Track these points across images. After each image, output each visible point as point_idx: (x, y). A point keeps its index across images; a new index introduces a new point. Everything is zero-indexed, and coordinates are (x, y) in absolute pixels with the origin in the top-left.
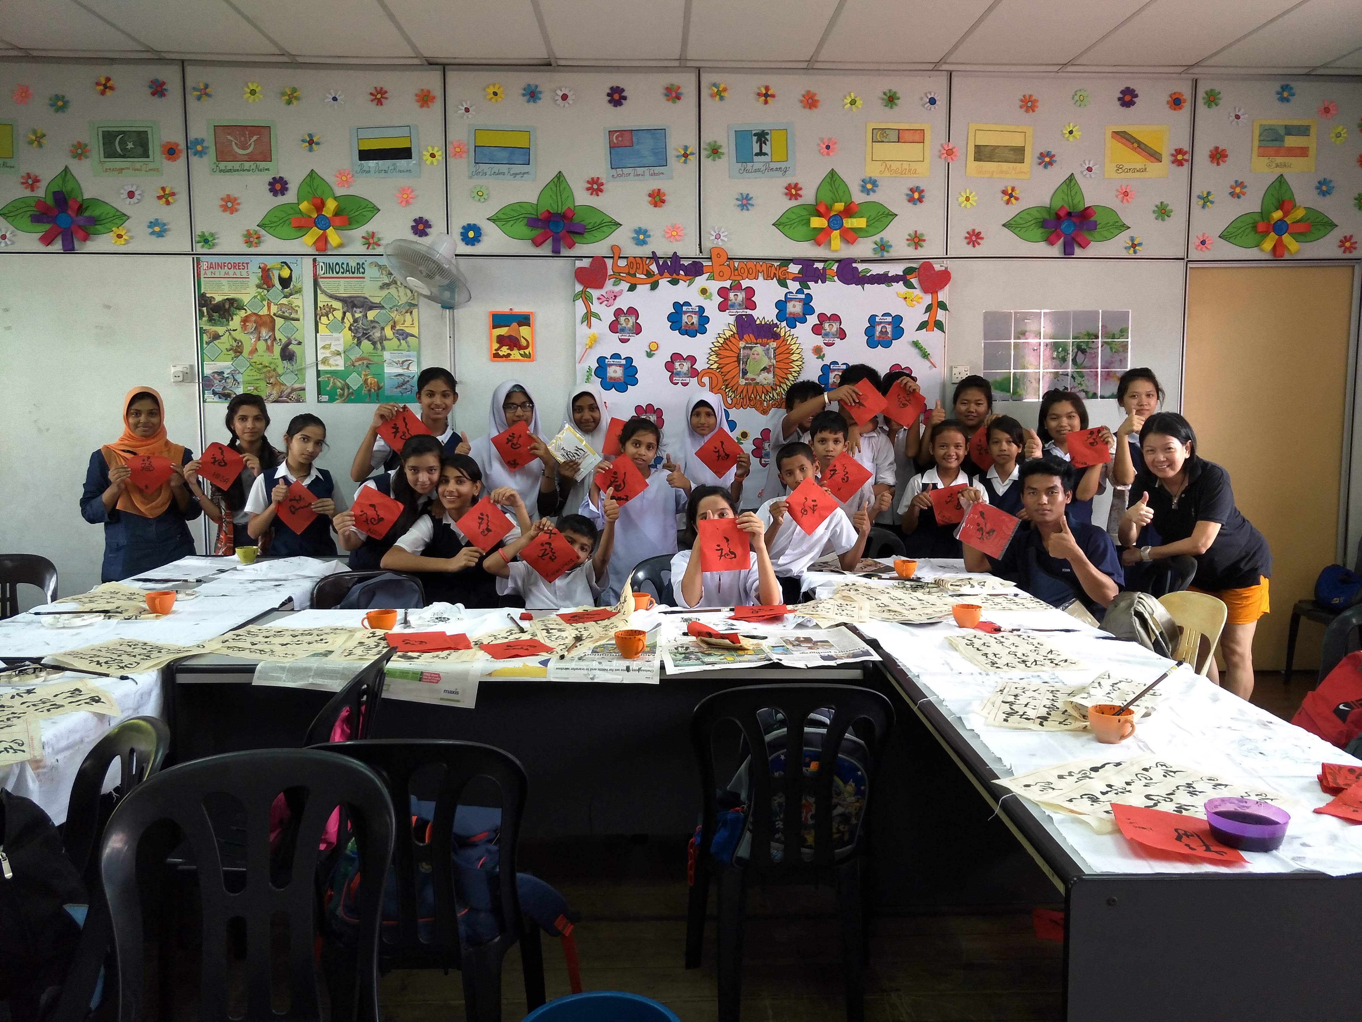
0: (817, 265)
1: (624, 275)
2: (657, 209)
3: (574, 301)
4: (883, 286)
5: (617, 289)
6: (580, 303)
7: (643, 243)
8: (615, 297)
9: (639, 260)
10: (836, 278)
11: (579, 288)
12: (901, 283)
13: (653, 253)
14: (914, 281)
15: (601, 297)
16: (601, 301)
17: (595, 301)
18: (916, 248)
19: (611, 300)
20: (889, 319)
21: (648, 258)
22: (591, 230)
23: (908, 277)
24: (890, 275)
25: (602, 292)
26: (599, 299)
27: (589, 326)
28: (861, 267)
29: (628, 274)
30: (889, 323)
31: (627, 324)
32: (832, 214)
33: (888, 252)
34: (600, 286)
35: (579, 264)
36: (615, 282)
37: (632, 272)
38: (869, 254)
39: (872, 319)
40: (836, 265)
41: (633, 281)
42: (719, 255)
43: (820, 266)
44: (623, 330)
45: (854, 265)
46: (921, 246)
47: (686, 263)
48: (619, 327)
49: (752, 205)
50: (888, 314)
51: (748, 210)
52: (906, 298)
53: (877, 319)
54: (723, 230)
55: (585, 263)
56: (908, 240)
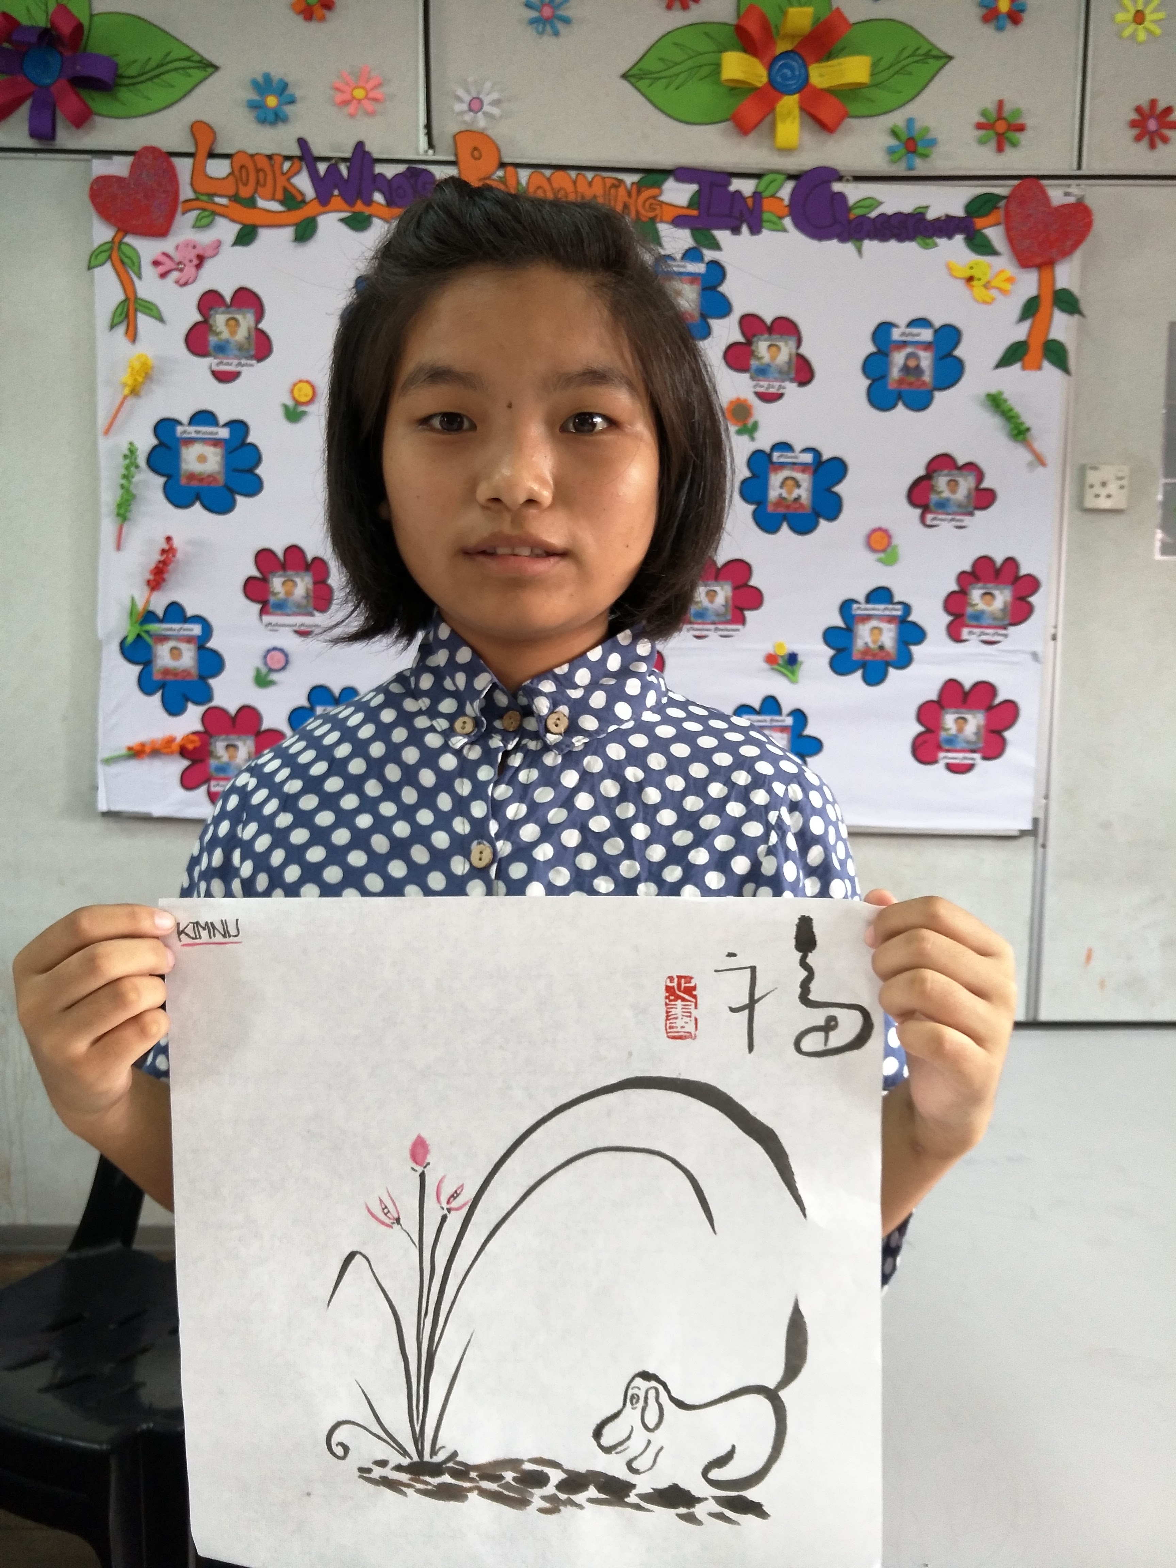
0: (736, 185)
1: (224, 201)
2: (313, 26)
3: (90, 268)
4: (911, 248)
5: (205, 238)
6: (106, 274)
7: (276, 118)
8: (201, 260)
9: (264, 164)
10: (788, 222)
11: (103, 233)
12: (959, 238)
13: (302, 143)
14: (995, 234)
15: (163, 259)
16: (162, 269)
17: (148, 271)
18: (1000, 149)
19: (190, 270)
20: (926, 335)
21: (287, 158)
22: (135, 82)
23: (979, 222)
24: (931, 215)
25: (167, 245)
26: (156, 263)
27: (133, 336)
28: (854, 193)
29: (235, 198)
30: (927, 346)
31: (233, 333)
32: (781, 47)
33: (925, 156)
34: (161, 231)
35: (101, 167)
36: (198, 219)
37: (245, 192)
38: (879, 163)
39: (882, 331)
40: (789, 186)
41: (250, 217)
42: (476, 153)
43: (746, 187)
44: (221, 349)
45: (837, 187)
46: (1014, 145)
47: (389, 171)
48: (212, 339)
49: (567, 21)
50: (921, 322)
51: (556, 34)
52: (970, 279)
53: (896, 335)
54: (488, 85)
55: (119, 167)
56: (980, 126)
